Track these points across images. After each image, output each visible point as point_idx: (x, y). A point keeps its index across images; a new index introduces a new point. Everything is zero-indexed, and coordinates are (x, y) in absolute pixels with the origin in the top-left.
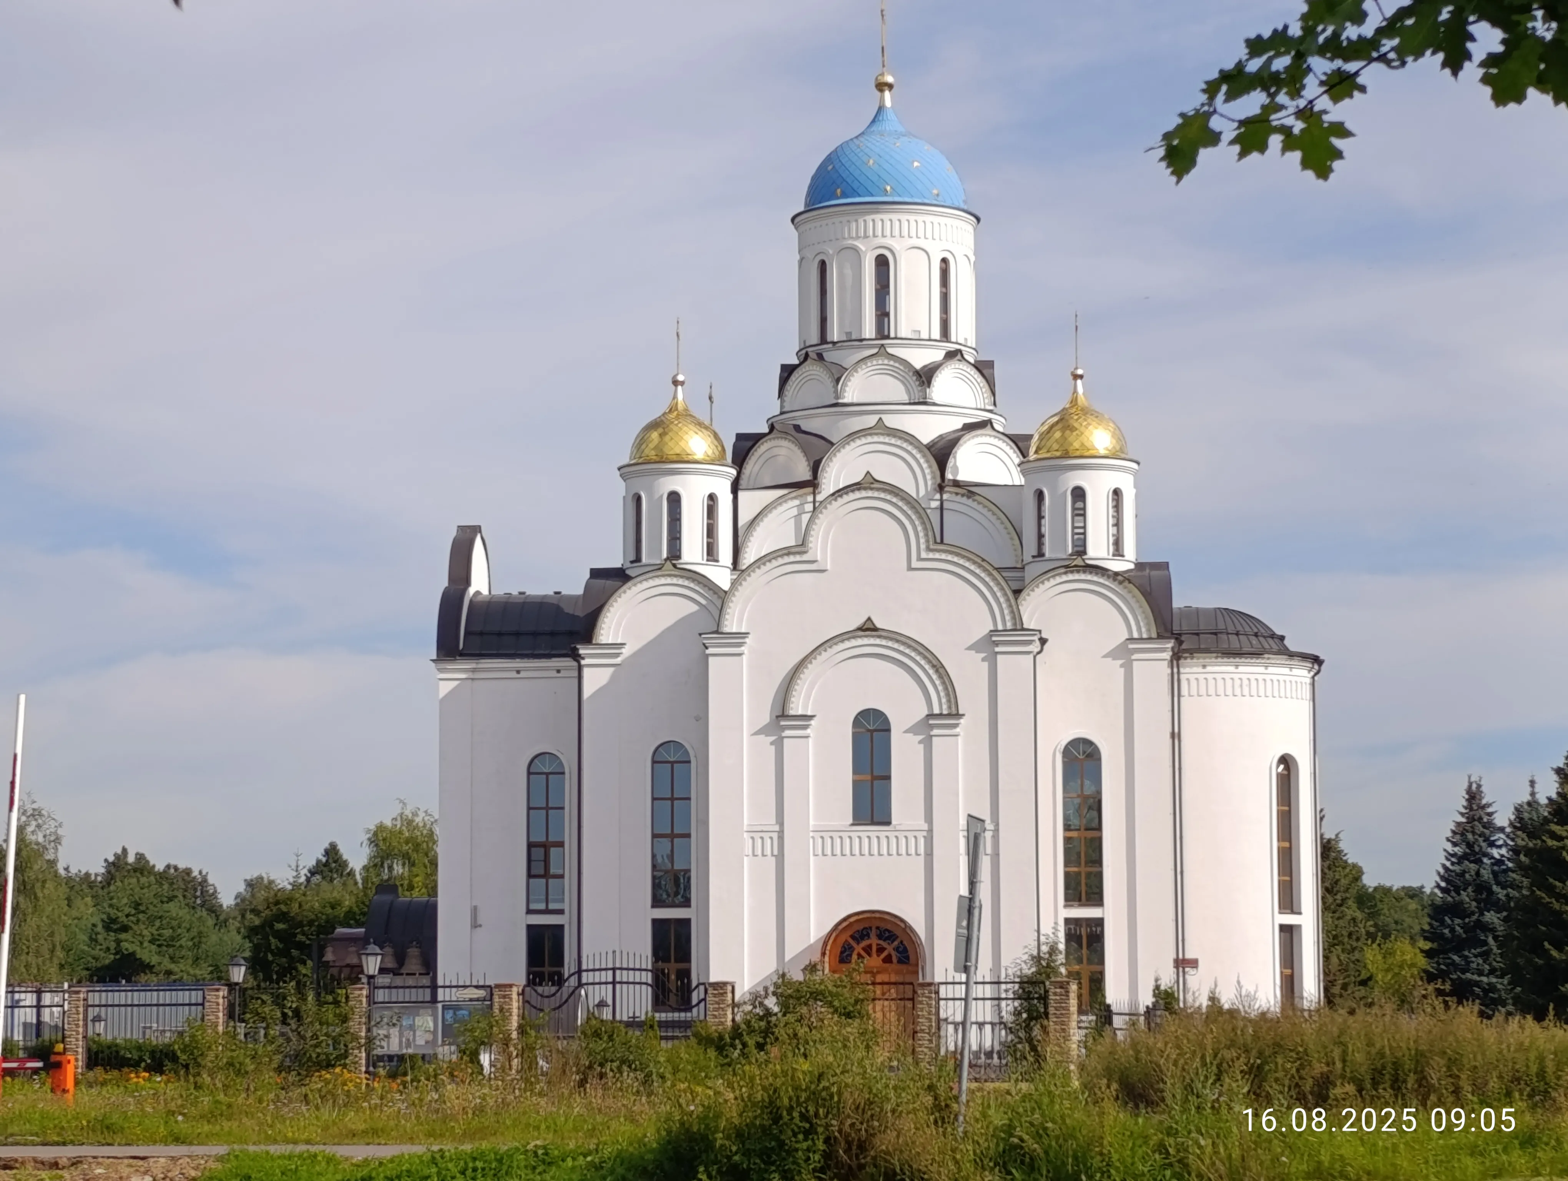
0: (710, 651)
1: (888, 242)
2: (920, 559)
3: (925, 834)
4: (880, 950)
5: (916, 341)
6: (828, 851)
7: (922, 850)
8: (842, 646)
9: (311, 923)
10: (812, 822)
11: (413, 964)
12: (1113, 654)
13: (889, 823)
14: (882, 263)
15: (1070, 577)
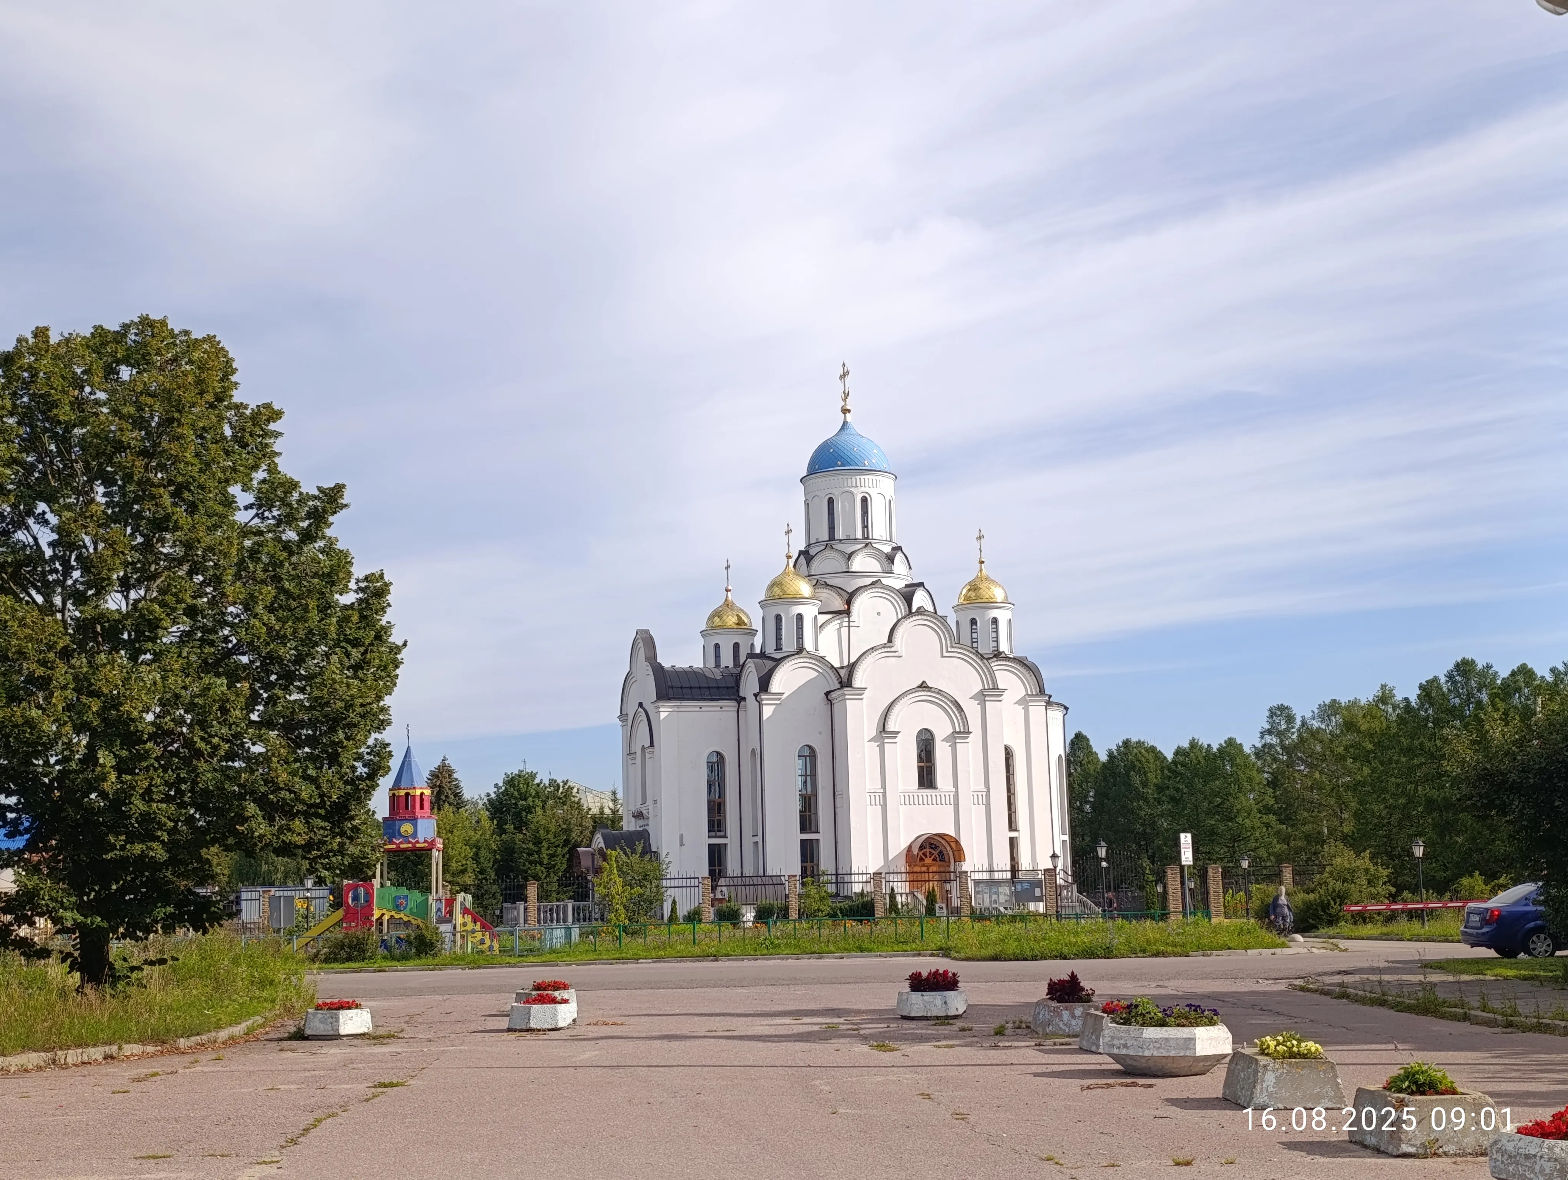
0: (846, 697)
2: (947, 651)
3: (953, 793)
4: (932, 854)
5: (881, 541)
6: (907, 802)
7: (952, 802)
8: (911, 696)
10: (899, 788)
12: (1018, 703)
13: (936, 787)
14: (864, 500)
15: (999, 663)
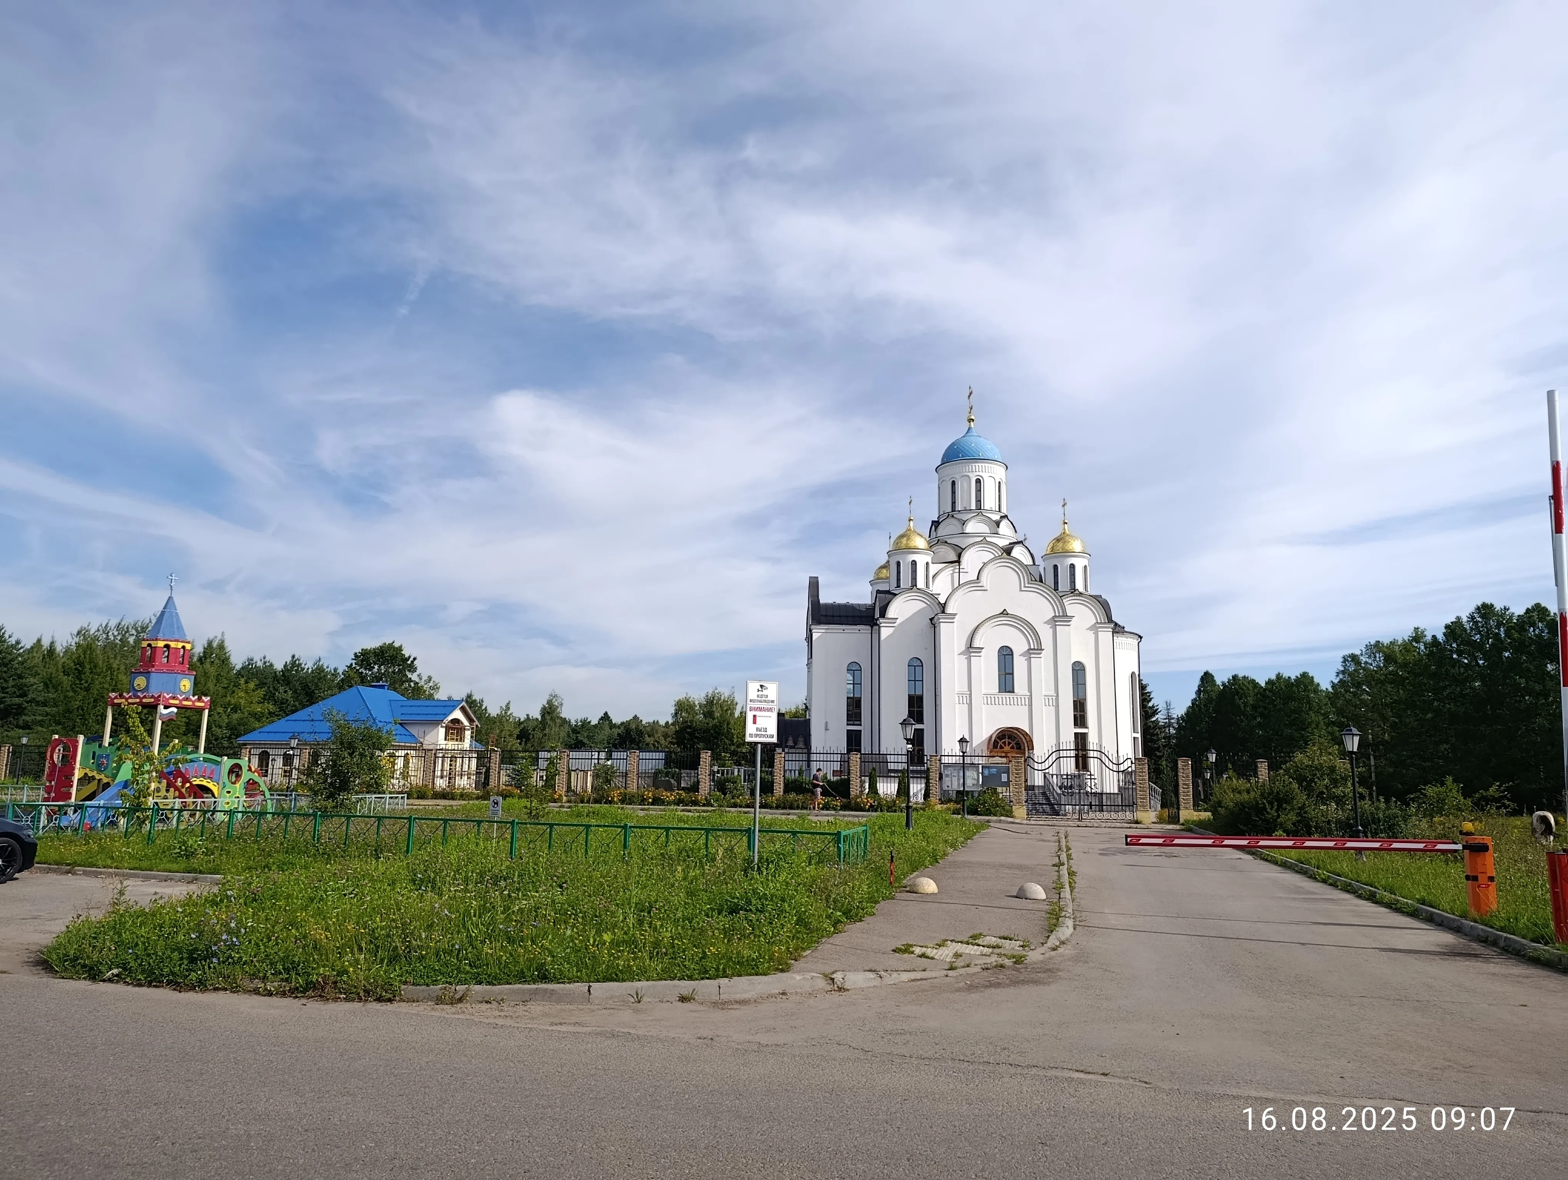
0: (941, 620)
1: (980, 474)
2: (1025, 587)
3: (1028, 697)
4: (1009, 743)
5: (991, 511)
6: (989, 703)
7: (1027, 703)
8: (994, 620)
9: (701, 729)
10: (983, 691)
11: (801, 745)
12: (1090, 629)
13: (1013, 692)
14: (978, 481)
15: (1073, 598)
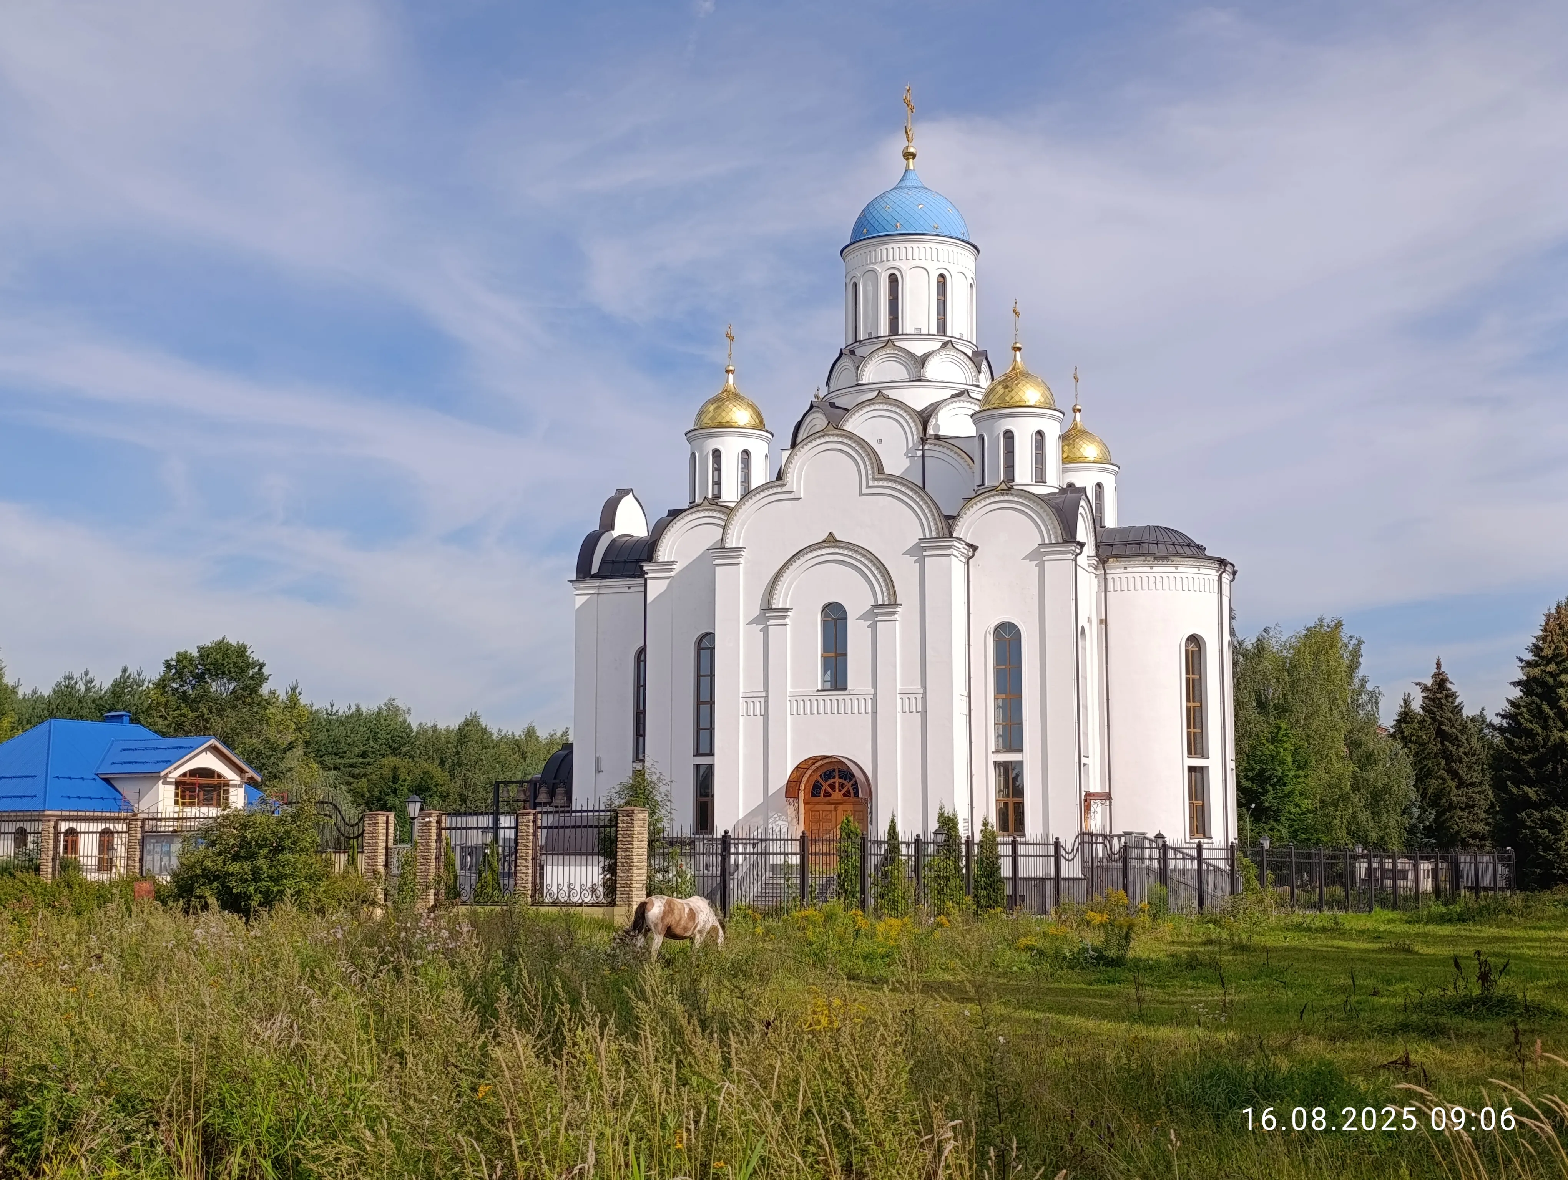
0: (717, 562)
1: (897, 264)
2: (868, 487)
3: (872, 696)
5: (918, 336)
6: (800, 711)
7: (869, 710)
8: (811, 555)
10: (789, 689)
11: (559, 799)
12: (1030, 557)
13: (845, 689)
14: (893, 280)
15: (997, 499)
